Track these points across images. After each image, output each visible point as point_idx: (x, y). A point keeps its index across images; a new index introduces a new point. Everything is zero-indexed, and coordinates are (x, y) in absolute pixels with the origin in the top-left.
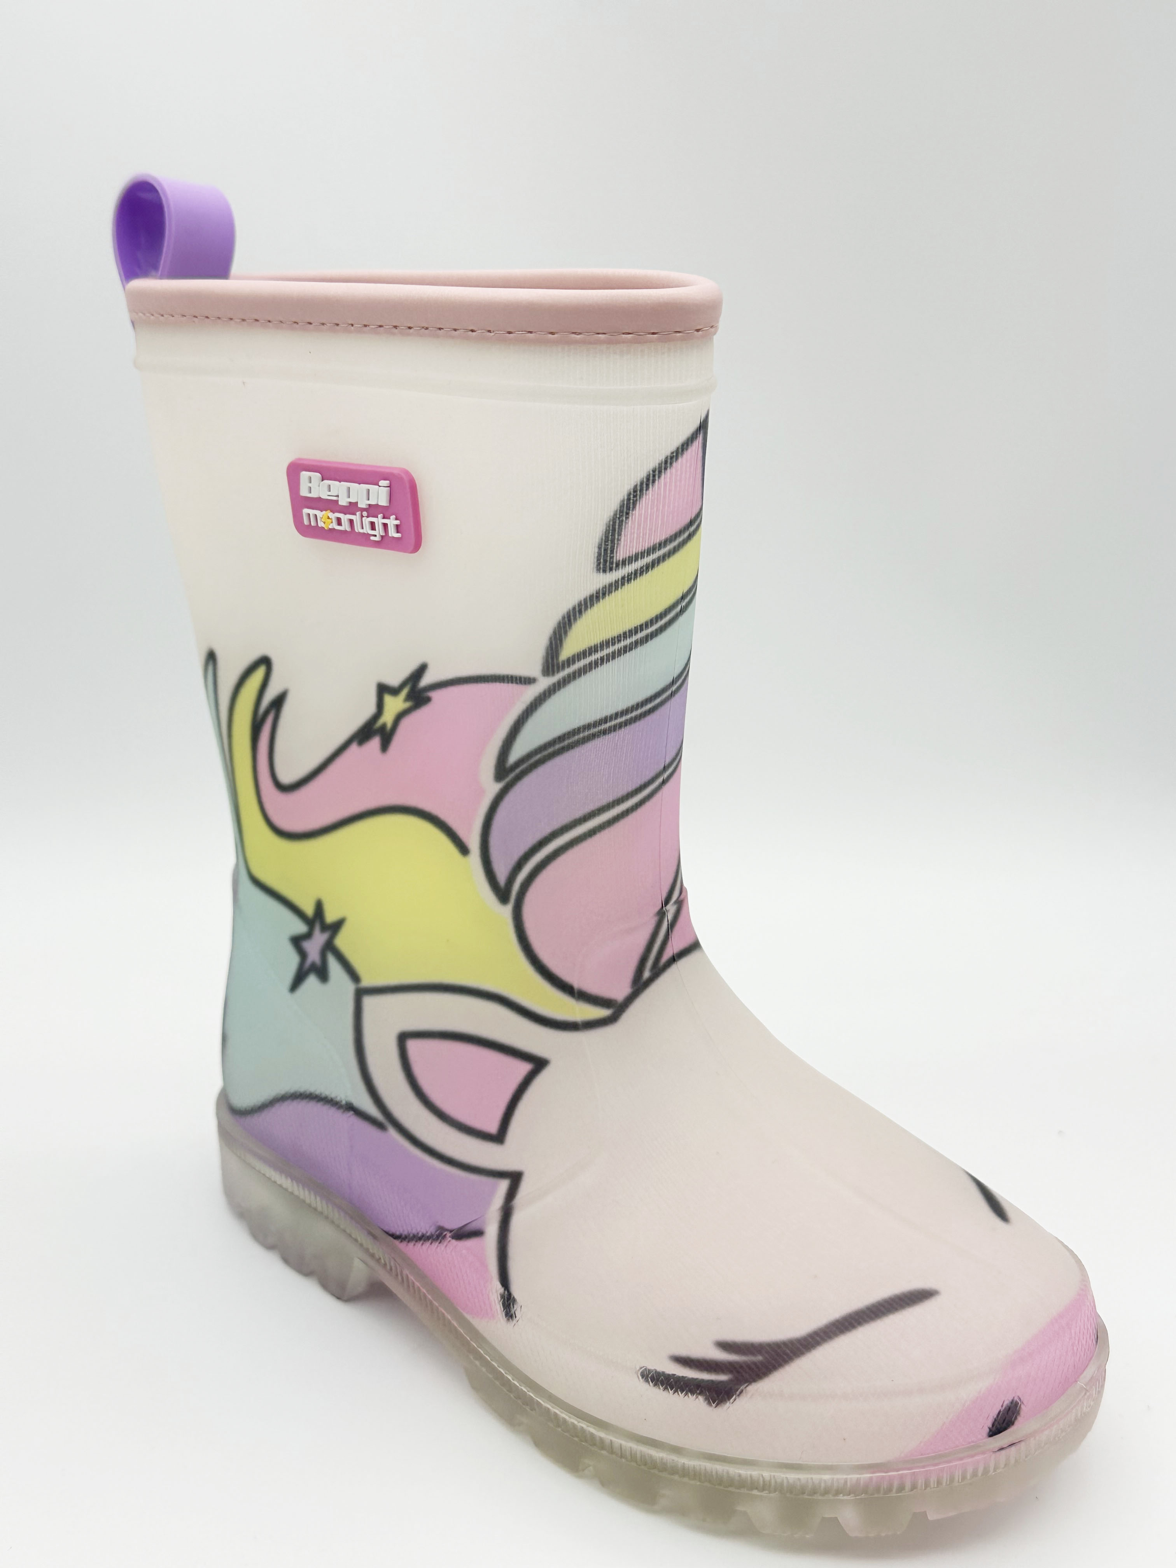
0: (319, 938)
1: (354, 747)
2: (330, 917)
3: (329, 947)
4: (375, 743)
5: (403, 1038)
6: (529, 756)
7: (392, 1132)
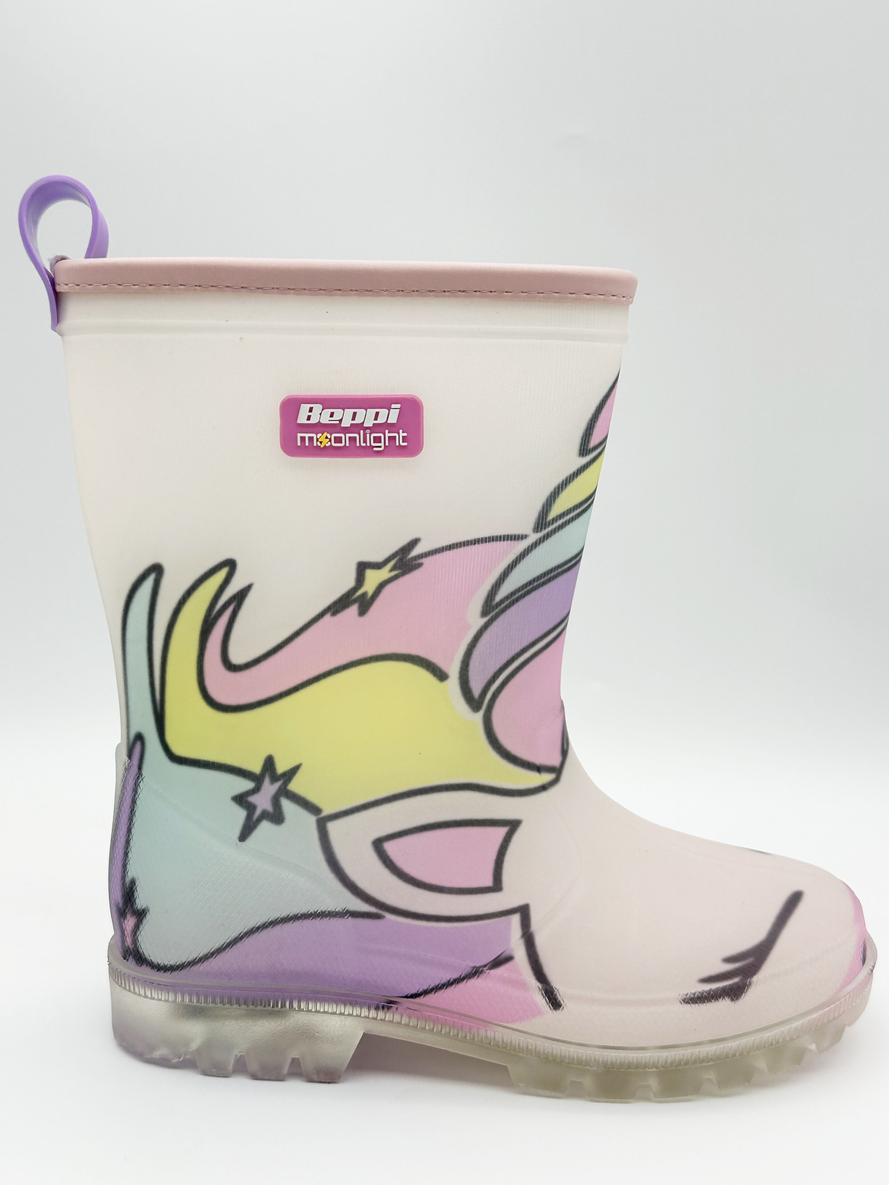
0: (269, 789)
1: (328, 617)
2: (281, 767)
3: (284, 792)
4: (354, 609)
5: (378, 844)
6: (513, 594)
7: (390, 917)
